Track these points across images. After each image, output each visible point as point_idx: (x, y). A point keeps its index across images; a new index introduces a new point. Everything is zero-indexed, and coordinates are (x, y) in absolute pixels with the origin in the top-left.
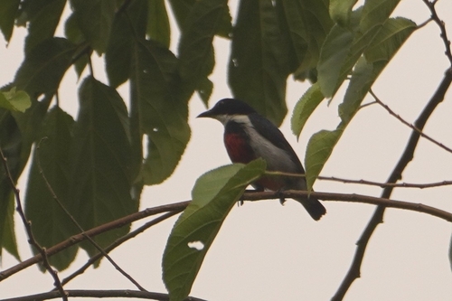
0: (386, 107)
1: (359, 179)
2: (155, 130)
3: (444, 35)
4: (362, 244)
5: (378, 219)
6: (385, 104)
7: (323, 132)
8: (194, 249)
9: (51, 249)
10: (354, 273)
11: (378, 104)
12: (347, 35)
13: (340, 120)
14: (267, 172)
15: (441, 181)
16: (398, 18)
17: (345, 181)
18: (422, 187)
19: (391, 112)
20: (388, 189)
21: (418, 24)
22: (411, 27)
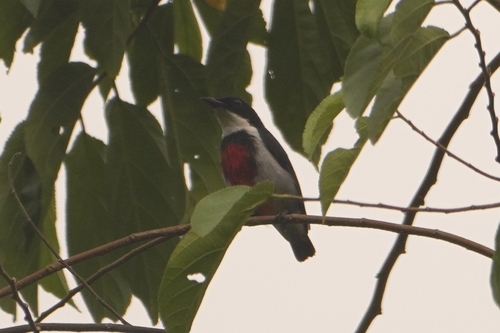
0: (410, 123)
1: (377, 203)
2: (196, 157)
3: (478, 45)
4: (383, 277)
5: (399, 248)
6: (408, 119)
7: (339, 150)
8: (195, 282)
9: (22, 280)
10: (375, 309)
11: (400, 119)
12: (374, 46)
13: (357, 137)
14: (275, 195)
15: (469, 205)
16: (429, 27)
17: (362, 205)
18: (447, 211)
19: (414, 128)
20: (410, 214)
21: (451, 33)
22: (443, 37)
